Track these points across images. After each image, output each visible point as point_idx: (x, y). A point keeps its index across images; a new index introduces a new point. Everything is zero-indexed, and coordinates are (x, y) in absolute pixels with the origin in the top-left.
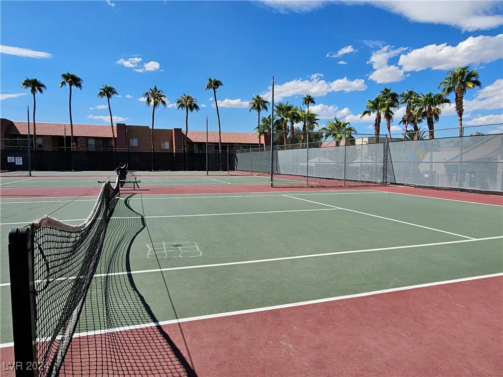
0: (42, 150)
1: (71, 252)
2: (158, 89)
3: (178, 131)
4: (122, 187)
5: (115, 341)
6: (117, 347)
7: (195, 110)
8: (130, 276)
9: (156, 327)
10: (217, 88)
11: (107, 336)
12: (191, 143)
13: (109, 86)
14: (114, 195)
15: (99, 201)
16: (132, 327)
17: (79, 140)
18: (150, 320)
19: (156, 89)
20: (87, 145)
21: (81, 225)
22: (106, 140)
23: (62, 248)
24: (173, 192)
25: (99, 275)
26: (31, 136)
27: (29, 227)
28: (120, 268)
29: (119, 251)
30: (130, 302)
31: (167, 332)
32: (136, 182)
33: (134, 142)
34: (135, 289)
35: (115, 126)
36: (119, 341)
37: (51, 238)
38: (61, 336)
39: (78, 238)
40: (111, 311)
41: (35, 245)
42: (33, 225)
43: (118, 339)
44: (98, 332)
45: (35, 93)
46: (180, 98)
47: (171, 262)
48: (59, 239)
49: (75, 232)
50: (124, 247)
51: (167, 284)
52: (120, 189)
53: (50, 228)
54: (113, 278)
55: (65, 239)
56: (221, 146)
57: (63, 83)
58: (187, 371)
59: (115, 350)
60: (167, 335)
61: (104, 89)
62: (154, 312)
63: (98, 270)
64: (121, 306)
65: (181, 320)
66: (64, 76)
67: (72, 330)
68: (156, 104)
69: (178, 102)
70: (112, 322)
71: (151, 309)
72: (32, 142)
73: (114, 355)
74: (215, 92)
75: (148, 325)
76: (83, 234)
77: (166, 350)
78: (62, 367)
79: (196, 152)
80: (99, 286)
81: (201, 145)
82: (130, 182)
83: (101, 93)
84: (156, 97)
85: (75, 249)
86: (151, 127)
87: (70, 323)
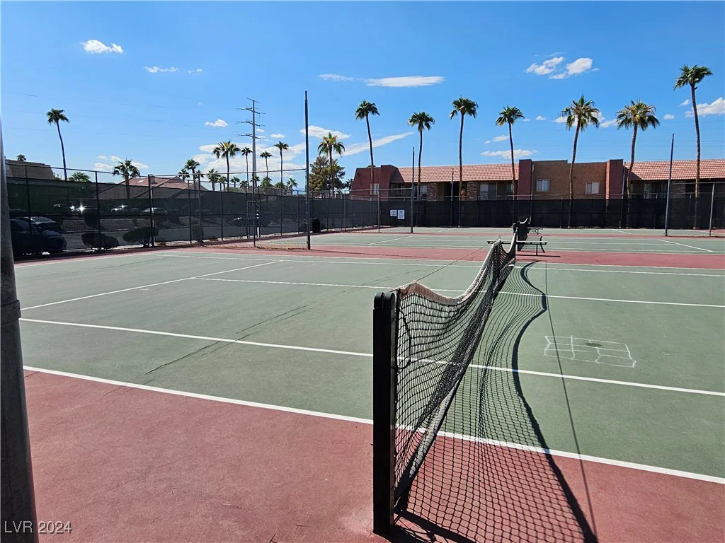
0: (426, 201)
1: (443, 329)
2: (587, 100)
3: (616, 164)
4: (519, 250)
5: (487, 456)
6: (488, 465)
7: (650, 126)
8: (516, 375)
9: (544, 456)
10: (698, 81)
11: (477, 447)
12: (638, 183)
13: (511, 108)
14: (506, 262)
15: (484, 269)
16: (511, 445)
17: (468, 186)
18: (537, 443)
19: (582, 101)
20: (479, 193)
21: (457, 297)
22: (503, 184)
23: (431, 323)
24: (598, 262)
25: (476, 366)
26: (416, 184)
27: (395, 293)
28: (504, 362)
29: (505, 339)
30: (512, 410)
31: (560, 468)
32: (541, 244)
33: (543, 186)
34: (521, 395)
35: (517, 163)
36: (491, 458)
37: (419, 309)
38: (425, 429)
39: (452, 314)
40: (486, 416)
41: (401, 315)
42: (399, 291)
43: (490, 454)
44: (466, 438)
45: (423, 130)
46: (624, 110)
47: (580, 367)
48: (428, 312)
49: (449, 306)
50: (512, 335)
51: (569, 399)
52: (517, 253)
53: (419, 296)
54: (493, 373)
55: (436, 313)
56: (700, 186)
57: (454, 112)
58: (585, 534)
59: (485, 467)
60: (559, 471)
61: (504, 113)
62: (543, 432)
63: (475, 358)
64: (499, 413)
65: (584, 457)
66: (455, 103)
67: (437, 425)
68: (581, 124)
69: (620, 116)
70: (485, 431)
71: (541, 429)
72: (416, 191)
73: (483, 473)
74: (693, 89)
75: (532, 449)
76: (458, 310)
77: (556, 492)
78: (422, 466)
79: (648, 197)
80: (474, 380)
81: (658, 185)
82: (531, 244)
83: (500, 119)
84: (583, 113)
85: (448, 327)
86: (570, 161)
87: (436, 417)
